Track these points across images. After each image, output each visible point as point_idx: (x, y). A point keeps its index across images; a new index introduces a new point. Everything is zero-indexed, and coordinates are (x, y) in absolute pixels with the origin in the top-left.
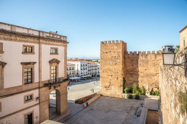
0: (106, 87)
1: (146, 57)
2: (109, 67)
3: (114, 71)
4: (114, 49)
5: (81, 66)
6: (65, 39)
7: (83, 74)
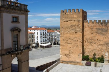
0: (65, 55)
1: (106, 26)
2: (68, 35)
3: (74, 40)
4: (74, 18)
5: (41, 34)
6: (25, 8)
7: (43, 42)
